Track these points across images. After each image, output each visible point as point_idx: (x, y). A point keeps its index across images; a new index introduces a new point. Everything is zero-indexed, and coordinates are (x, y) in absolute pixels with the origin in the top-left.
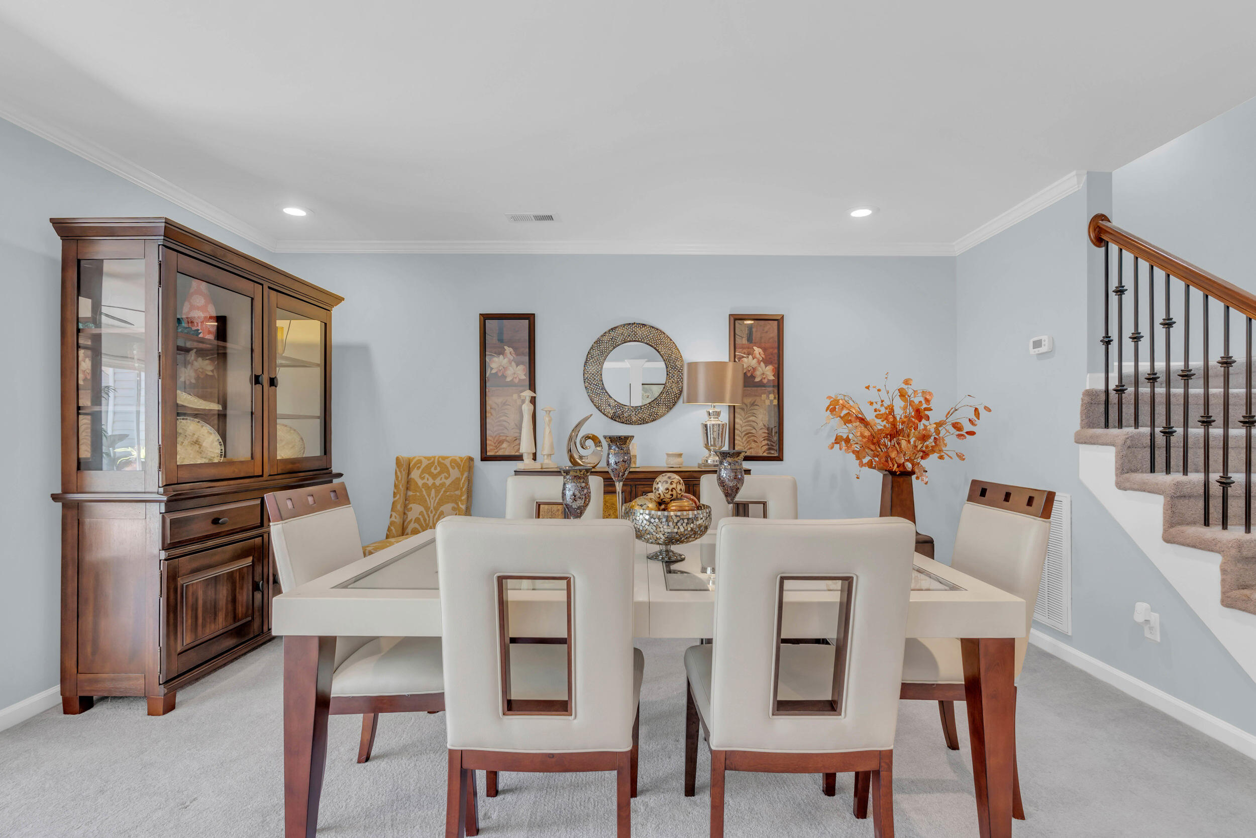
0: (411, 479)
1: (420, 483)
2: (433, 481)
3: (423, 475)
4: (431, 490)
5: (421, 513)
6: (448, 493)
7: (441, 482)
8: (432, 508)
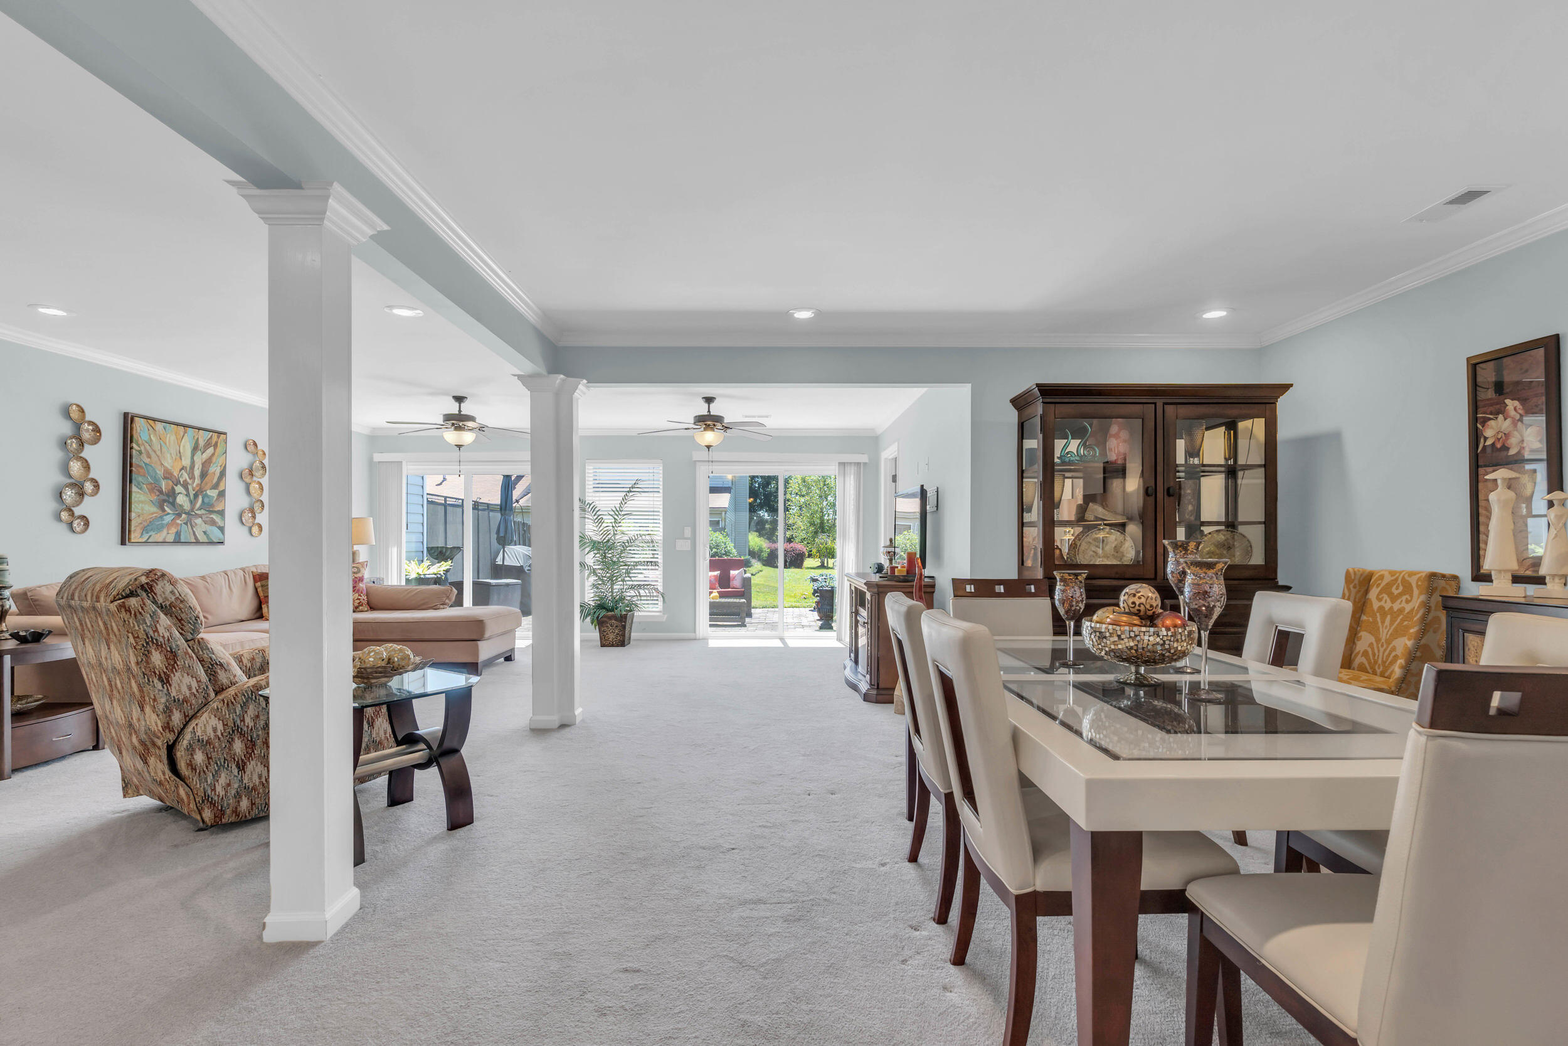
0: (1368, 599)
1: (1376, 605)
2: (1391, 605)
3: (1382, 596)
4: (1386, 617)
5: (1371, 645)
6: (1406, 623)
7: (1400, 606)
8: (1383, 641)
